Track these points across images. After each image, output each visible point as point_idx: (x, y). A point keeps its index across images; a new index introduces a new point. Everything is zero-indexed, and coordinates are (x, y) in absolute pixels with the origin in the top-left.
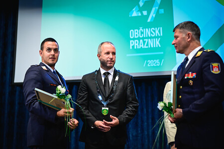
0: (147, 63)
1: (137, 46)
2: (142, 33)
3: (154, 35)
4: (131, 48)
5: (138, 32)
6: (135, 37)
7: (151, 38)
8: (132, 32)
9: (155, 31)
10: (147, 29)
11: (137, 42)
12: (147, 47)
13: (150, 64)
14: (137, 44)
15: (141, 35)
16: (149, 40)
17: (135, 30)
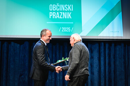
0: (61, 29)
1: (54, 16)
2: (58, 7)
3: (67, 10)
4: (50, 18)
5: (55, 6)
6: (54, 10)
7: (65, 11)
8: (51, 6)
9: (67, 7)
10: (62, 5)
11: (54, 14)
12: (62, 18)
13: (63, 30)
14: (55, 15)
15: (58, 9)
16: (64, 13)
17: (54, 5)
